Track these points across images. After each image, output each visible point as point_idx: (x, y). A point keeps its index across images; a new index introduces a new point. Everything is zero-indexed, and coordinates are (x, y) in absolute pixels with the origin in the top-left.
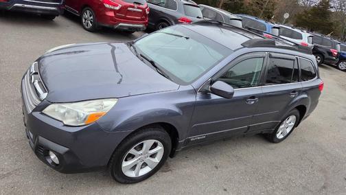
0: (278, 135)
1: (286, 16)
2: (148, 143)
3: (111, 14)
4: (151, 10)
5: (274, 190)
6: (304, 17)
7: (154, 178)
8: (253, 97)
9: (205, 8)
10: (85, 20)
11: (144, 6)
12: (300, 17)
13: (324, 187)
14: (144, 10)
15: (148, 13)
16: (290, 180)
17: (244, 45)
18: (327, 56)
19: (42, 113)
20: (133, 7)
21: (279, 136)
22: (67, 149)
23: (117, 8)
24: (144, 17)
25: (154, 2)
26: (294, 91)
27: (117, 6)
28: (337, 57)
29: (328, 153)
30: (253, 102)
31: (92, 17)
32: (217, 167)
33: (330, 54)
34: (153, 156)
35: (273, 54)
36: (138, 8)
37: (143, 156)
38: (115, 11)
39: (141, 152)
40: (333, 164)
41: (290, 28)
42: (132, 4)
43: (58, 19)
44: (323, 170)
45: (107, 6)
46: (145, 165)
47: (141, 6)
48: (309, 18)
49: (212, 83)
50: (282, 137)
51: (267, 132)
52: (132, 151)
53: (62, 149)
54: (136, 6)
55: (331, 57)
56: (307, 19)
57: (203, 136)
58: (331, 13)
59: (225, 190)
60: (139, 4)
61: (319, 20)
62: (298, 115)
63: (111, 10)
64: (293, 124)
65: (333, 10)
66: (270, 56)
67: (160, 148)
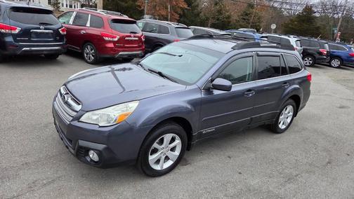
0: (280, 126)
1: (274, 27)
2: (168, 137)
3: (111, 45)
4: (146, 37)
5: (283, 170)
6: (290, 26)
7: (176, 171)
8: (249, 90)
9: (195, 29)
10: (87, 54)
11: (139, 35)
12: (286, 26)
13: (329, 163)
14: (140, 38)
15: (143, 40)
16: (296, 160)
17: (234, 48)
18: (317, 56)
19: (79, 122)
20: (130, 36)
21: (282, 126)
22: (104, 146)
23: (116, 39)
24: (141, 44)
25: (148, 30)
26: (285, 82)
27: (115, 37)
28: (327, 55)
29: (329, 136)
30: (251, 95)
31: (93, 51)
32: (229, 157)
33: (321, 54)
34: (173, 149)
35: (260, 53)
36: (134, 37)
37: (164, 150)
38: (115, 43)
39: (163, 146)
40: (335, 144)
41: (278, 36)
42: (129, 34)
43: (61, 58)
44: (325, 150)
45: (107, 39)
46: (167, 158)
47: (137, 35)
48: (296, 25)
49: (212, 81)
50: (284, 127)
51: (269, 123)
52: (155, 145)
53: (101, 147)
54: (132, 35)
55: (321, 57)
56: (293, 27)
57: (213, 129)
58: (316, 17)
59: (240, 173)
60: (135, 33)
61: (305, 26)
62: (294, 104)
63: (110, 42)
64: (291, 114)
65: (317, 15)
66: (258, 55)
67: (178, 142)
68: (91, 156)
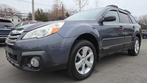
8: (121, 26)
34: (89, 59)
37: (84, 59)
39: (83, 56)
50: (137, 52)
52: (78, 54)
66: (119, 11)
67: (91, 53)
68: (32, 63)
